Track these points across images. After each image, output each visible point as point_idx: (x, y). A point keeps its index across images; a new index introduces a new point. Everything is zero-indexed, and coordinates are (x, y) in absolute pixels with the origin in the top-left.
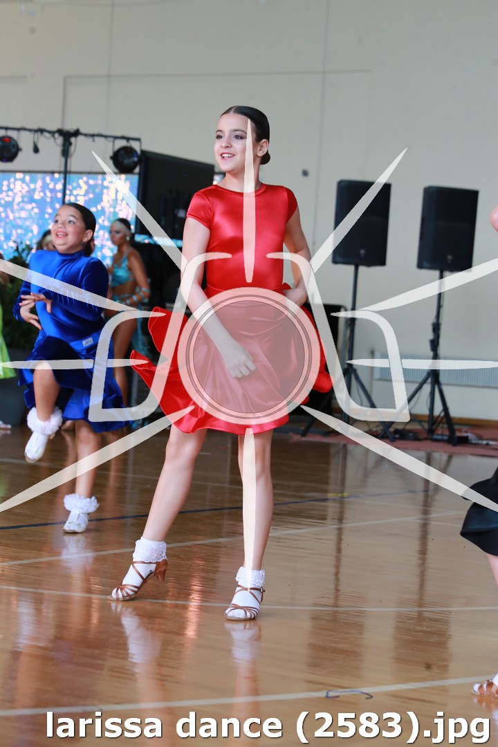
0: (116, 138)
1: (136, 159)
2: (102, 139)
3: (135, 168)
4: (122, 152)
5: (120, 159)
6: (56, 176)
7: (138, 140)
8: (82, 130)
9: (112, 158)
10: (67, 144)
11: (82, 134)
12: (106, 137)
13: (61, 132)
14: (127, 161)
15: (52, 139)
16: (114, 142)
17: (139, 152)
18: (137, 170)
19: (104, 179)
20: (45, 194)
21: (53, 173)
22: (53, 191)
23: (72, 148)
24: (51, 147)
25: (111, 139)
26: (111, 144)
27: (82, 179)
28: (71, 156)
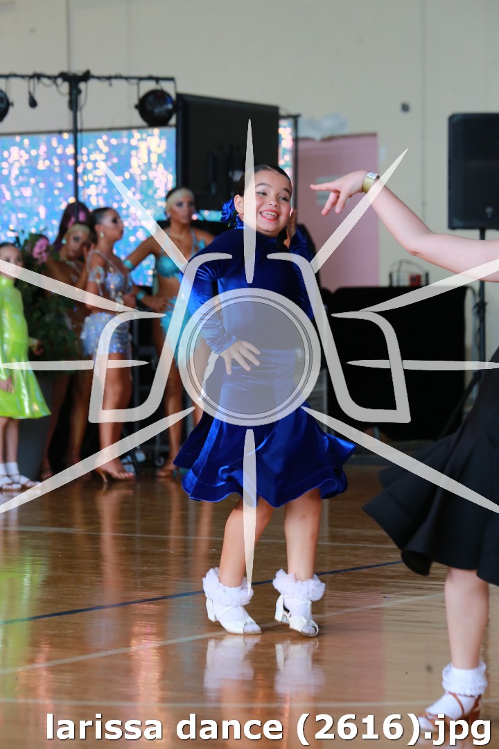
0: (140, 79)
1: (170, 106)
2: (123, 82)
3: (169, 118)
4: (151, 98)
5: (149, 108)
6: (66, 136)
7: (171, 79)
8: (94, 72)
9: (137, 107)
10: (74, 92)
11: (94, 77)
12: (127, 78)
13: (65, 76)
14: (158, 110)
15: (54, 87)
16: (138, 84)
17: (173, 96)
18: (173, 121)
19: (130, 137)
20: (52, 162)
21: (60, 132)
22: (62, 157)
23: (82, 97)
24: (54, 98)
25: (135, 81)
26: (135, 88)
27: (101, 138)
28: (81, 108)
